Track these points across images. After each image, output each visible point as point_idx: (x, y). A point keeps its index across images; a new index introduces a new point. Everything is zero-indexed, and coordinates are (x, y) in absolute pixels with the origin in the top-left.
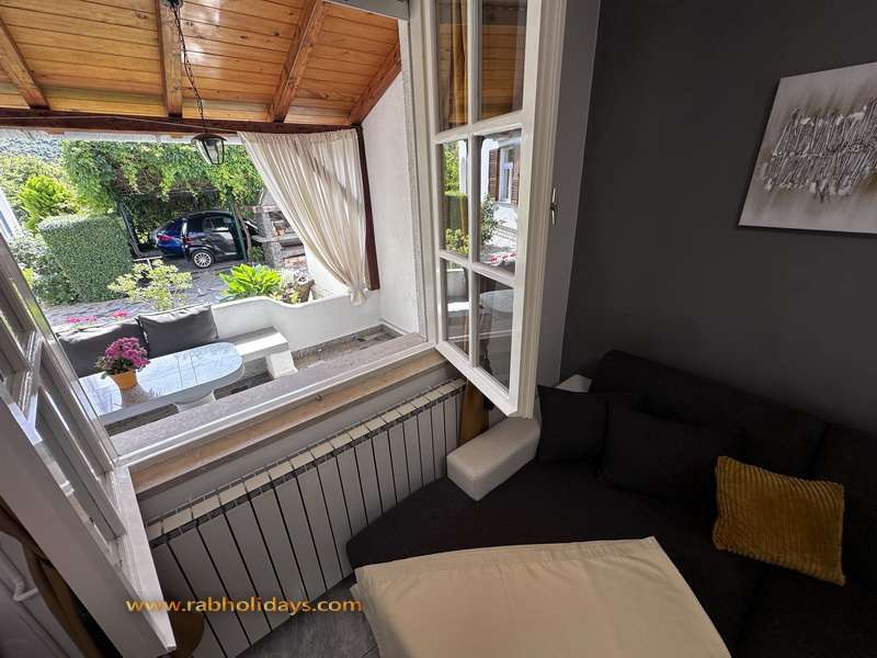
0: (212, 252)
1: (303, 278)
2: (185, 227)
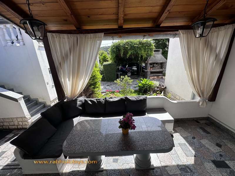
0: (131, 72)
1: (163, 86)
2: (127, 66)
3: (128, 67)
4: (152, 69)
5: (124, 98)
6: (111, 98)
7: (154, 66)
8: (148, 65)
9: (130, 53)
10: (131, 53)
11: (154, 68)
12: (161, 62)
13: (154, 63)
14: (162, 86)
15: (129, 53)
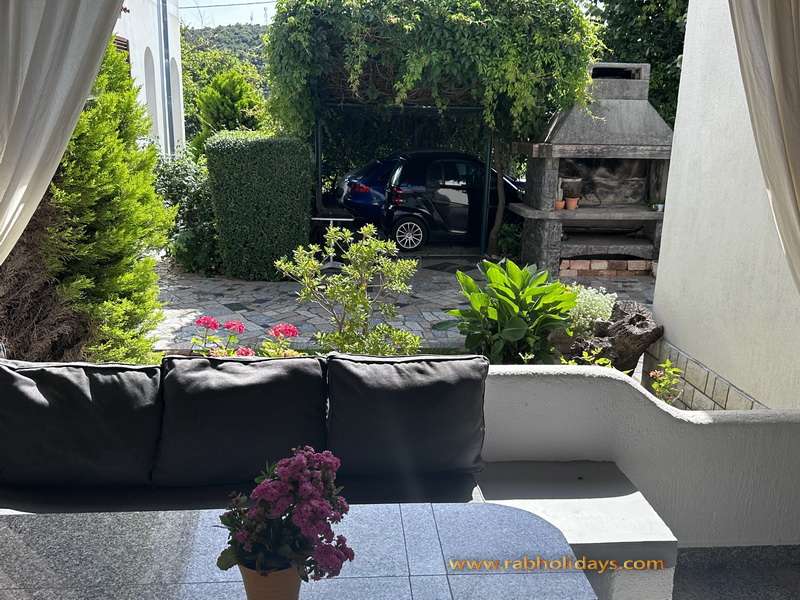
0: (427, 223)
1: (639, 319)
2: (398, 172)
3: (402, 179)
4: (573, 203)
5: (319, 372)
6: (215, 364)
7: (589, 187)
8: (551, 173)
9: (414, 69)
10: (426, 72)
11: (592, 199)
12: (643, 153)
13: (592, 163)
14: (632, 322)
15: (406, 71)
